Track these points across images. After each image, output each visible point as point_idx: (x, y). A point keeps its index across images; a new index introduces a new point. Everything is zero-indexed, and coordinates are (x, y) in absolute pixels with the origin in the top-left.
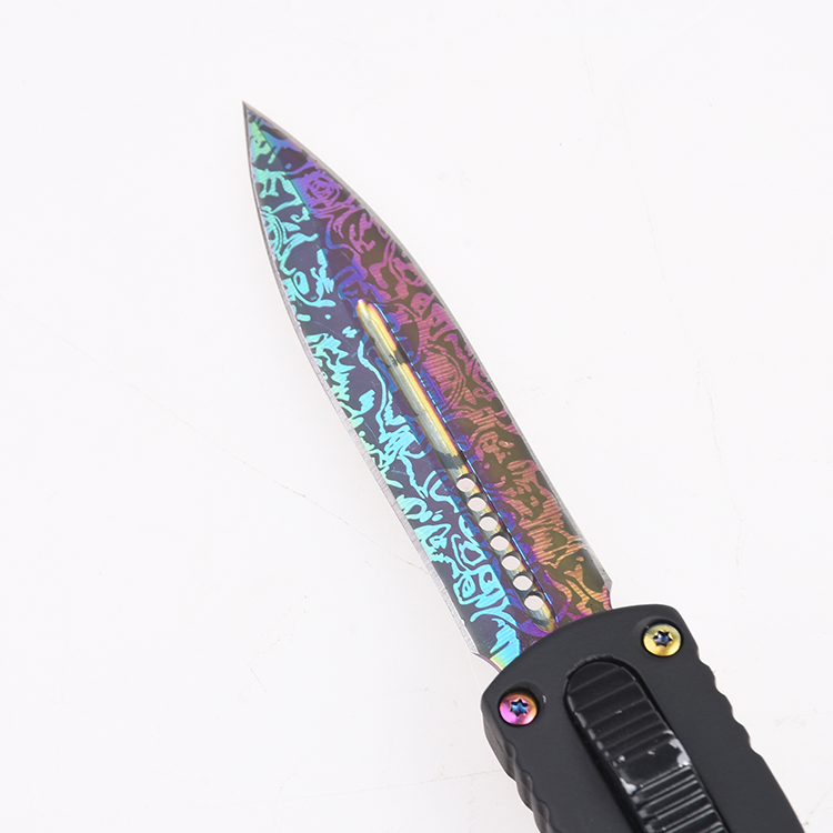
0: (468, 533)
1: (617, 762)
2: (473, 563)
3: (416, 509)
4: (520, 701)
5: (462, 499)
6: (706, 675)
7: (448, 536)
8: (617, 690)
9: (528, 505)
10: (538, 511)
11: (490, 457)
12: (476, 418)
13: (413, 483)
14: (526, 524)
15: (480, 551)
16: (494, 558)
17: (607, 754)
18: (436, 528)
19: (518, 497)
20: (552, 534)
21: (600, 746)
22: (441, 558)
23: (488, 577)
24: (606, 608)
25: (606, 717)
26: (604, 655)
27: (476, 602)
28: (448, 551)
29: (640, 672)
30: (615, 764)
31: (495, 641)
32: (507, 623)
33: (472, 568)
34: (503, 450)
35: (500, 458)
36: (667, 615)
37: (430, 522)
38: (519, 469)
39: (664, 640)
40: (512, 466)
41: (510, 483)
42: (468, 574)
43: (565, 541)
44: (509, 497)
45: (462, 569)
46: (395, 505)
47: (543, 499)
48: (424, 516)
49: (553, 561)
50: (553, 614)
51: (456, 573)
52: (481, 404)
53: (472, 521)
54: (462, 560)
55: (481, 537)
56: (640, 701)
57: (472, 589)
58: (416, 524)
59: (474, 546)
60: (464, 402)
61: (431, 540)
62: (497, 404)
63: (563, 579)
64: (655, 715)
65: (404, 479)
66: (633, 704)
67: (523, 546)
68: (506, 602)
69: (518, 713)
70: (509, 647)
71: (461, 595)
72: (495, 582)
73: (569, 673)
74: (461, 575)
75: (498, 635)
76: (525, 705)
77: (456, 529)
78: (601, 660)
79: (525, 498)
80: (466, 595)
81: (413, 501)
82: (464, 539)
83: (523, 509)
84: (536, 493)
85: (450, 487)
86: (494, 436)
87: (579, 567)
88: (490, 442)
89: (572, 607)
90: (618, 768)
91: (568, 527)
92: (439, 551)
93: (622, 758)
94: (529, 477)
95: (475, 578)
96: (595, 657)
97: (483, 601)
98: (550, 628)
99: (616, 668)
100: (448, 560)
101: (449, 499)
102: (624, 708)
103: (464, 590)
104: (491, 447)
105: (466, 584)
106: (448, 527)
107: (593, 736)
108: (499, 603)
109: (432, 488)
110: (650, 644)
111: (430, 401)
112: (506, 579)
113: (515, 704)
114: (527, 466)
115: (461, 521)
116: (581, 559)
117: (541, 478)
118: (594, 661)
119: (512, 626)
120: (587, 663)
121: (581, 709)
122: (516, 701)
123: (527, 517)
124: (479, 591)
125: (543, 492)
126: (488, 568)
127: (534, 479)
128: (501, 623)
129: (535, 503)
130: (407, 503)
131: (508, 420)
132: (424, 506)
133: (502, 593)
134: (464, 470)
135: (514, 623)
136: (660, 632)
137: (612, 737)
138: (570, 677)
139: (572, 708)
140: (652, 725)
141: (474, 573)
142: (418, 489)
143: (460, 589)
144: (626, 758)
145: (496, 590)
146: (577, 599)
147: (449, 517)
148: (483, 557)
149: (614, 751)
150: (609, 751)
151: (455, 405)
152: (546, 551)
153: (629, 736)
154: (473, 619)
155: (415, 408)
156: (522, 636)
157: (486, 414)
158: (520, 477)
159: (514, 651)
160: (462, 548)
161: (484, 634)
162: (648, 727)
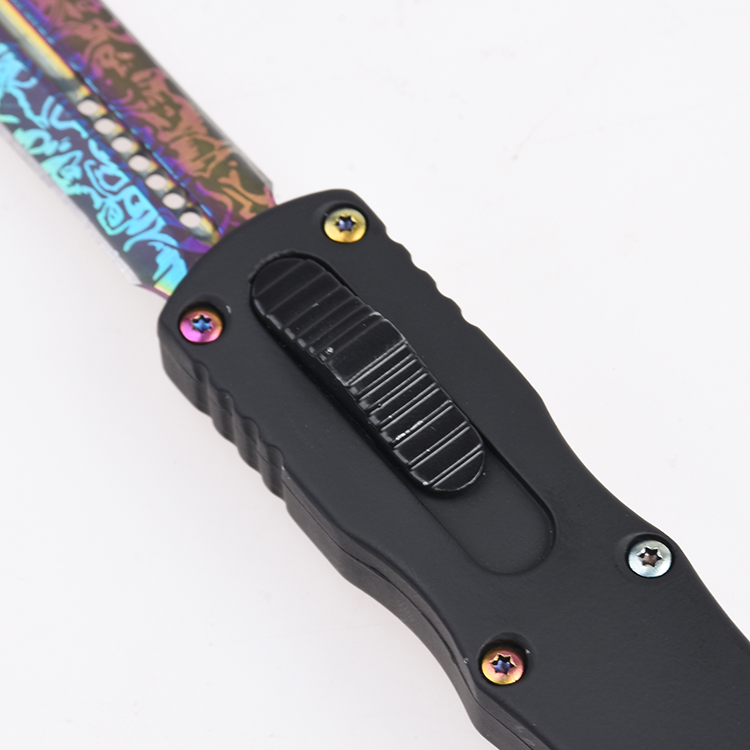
0: (102, 156)
1: (326, 355)
2: (115, 188)
3: (39, 143)
4: (202, 317)
5: (88, 122)
6: (400, 254)
7: (81, 164)
8: (308, 284)
9: (163, 115)
10: (175, 121)
11: (110, 72)
12: (84, 32)
13: (29, 114)
14: (165, 137)
15: (120, 174)
16: (137, 179)
17: (312, 350)
18: (65, 159)
19: (151, 109)
20: (197, 143)
21: (302, 343)
22: (78, 190)
23: (135, 199)
24: (271, 206)
25: (302, 313)
26: (285, 252)
27: (126, 229)
28: (84, 181)
29: (328, 262)
30: (323, 358)
31: (155, 267)
32: (166, 244)
33: (115, 193)
34: (122, 62)
35: (122, 71)
36: (344, 200)
37: (58, 153)
38: (145, 80)
39: (348, 225)
40: (137, 77)
41: (139, 96)
42: (111, 201)
43: (211, 147)
44: (140, 110)
45: (103, 196)
46: (14, 143)
47: (178, 107)
48: (49, 147)
49: (204, 170)
50: (216, 226)
51: (97, 202)
52: (88, 17)
53: (104, 143)
54: (102, 187)
55: (118, 159)
56: (337, 289)
57: (120, 216)
58: (41, 158)
59: (112, 169)
60: (68, 18)
61: (63, 173)
62: (106, 16)
63: (219, 188)
64: (355, 300)
65: (19, 112)
66: (329, 294)
67: (166, 161)
68: (161, 223)
69: (203, 331)
70: (173, 270)
71: (108, 224)
72: (145, 203)
73: (251, 276)
74: (104, 204)
75: (160, 260)
76: (208, 321)
77: (88, 155)
78: (283, 256)
79: (158, 109)
80: (113, 223)
81: (33, 135)
82: (98, 164)
83: (158, 121)
84: (169, 102)
85: (71, 111)
86: (110, 49)
87: (234, 174)
88: (106, 56)
89: (235, 215)
90: (327, 361)
91: (213, 132)
92: (75, 182)
93: (330, 350)
94: (157, 86)
95: (121, 204)
96: (276, 255)
97: (134, 227)
98: (215, 239)
99: (302, 262)
100: (86, 190)
101: (74, 125)
102: (320, 300)
103: (110, 219)
104: (109, 60)
105: (111, 212)
106: (79, 154)
107: (292, 336)
108: (153, 225)
109: (51, 115)
110: (333, 232)
111: (29, 22)
112: (155, 199)
113: (196, 321)
114: (154, 75)
115: (93, 145)
116: (233, 164)
117: (171, 86)
118: (276, 259)
119: (172, 247)
120: (268, 263)
121: (272, 310)
122: (197, 317)
123: (165, 129)
124: (127, 217)
125: (176, 99)
126: (134, 190)
127: (164, 88)
128: (159, 246)
129: (170, 112)
130: (25, 137)
131: (120, 30)
132: (46, 136)
133: (154, 213)
134: (83, 92)
135: (173, 242)
136: (342, 218)
137: (314, 332)
138: (252, 281)
139: (262, 313)
140: (355, 311)
141: (118, 198)
142: (36, 119)
143: (106, 218)
144: (335, 350)
145: (146, 212)
146: (238, 206)
147: (78, 143)
148: (125, 179)
149: (320, 346)
150: (314, 346)
151: (59, 23)
152: (194, 160)
153: (332, 327)
154: (127, 246)
155: (15, 33)
156: (185, 255)
157: (95, 27)
158: (148, 88)
159: (180, 271)
160: (99, 174)
161: (143, 261)
162: (351, 314)
